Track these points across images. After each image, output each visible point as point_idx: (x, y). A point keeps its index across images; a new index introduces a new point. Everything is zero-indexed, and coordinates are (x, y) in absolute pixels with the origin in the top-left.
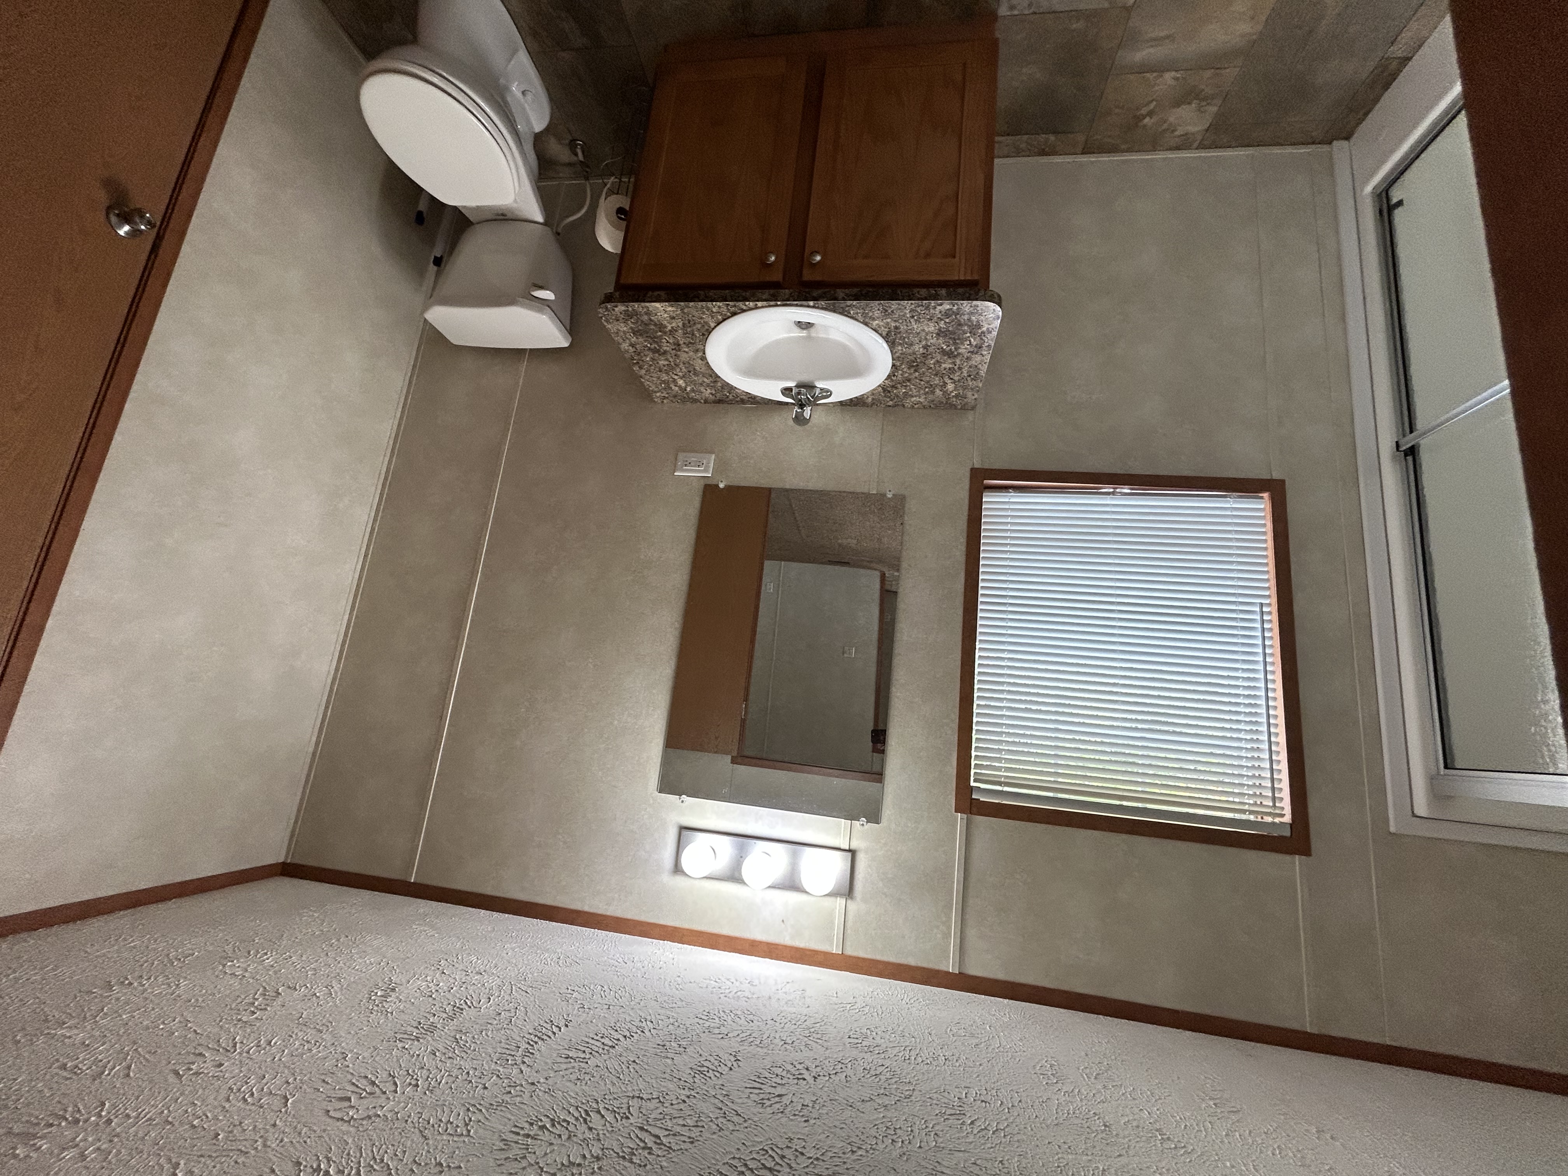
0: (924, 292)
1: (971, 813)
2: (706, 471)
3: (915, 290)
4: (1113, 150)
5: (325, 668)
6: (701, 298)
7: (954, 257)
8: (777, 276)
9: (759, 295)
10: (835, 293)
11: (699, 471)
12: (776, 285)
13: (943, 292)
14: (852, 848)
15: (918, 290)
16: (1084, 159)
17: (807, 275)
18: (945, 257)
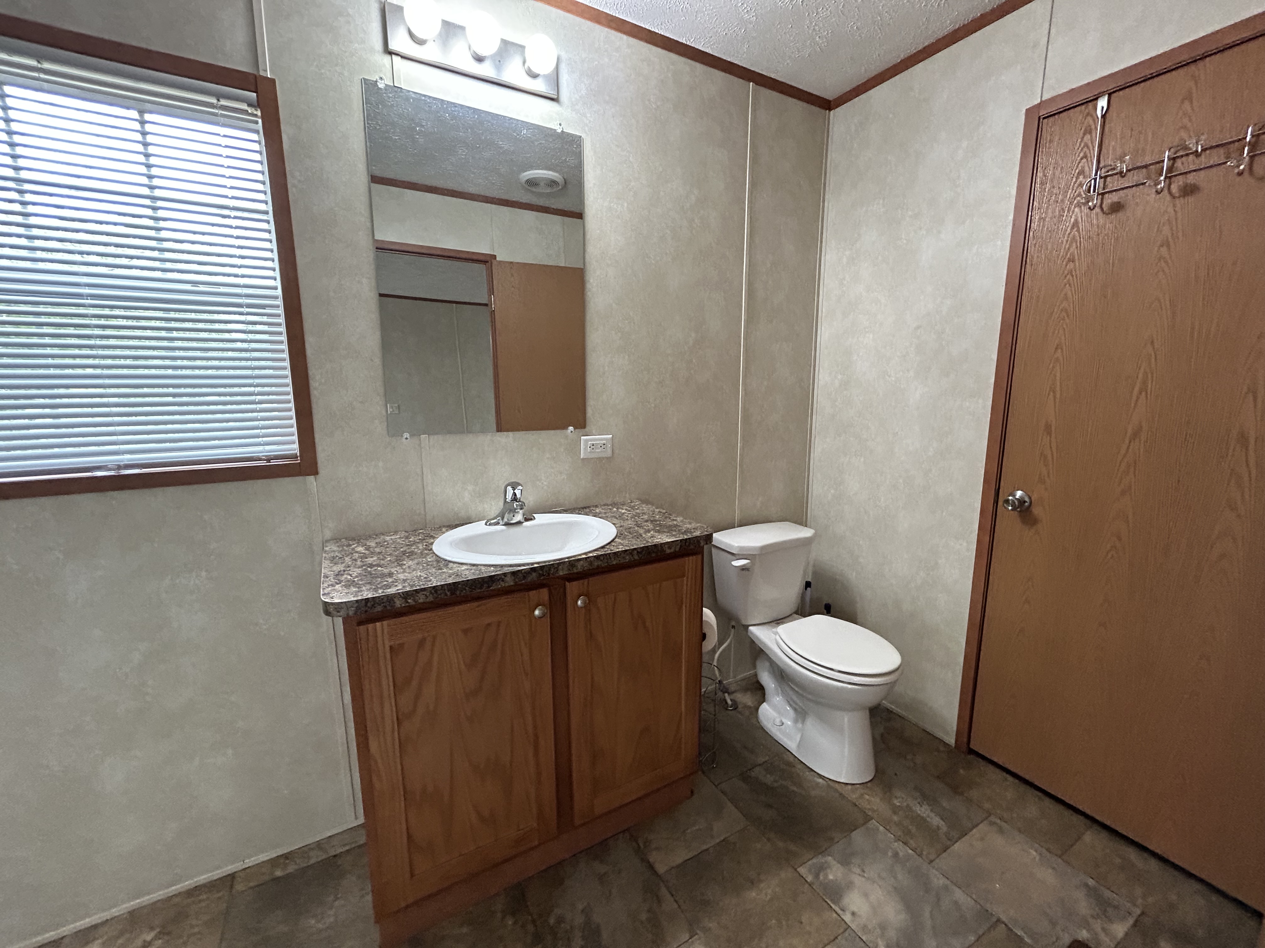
0: (421, 599)
1: (255, 76)
2: (587, 441)
3: (431, 599)
4: (192, 892)
5: (828, 257)
6: (636, 552)
7: (391, 647)
8: (572, 588)
9: (586, 564)
10: (514, 580)
11: (591, 440)
12: (570, 578)
13: (398, 603)
14: (388, 57)
15: (428, 600)
16: (230, 869)
17: (544, 593)
18: (401, 645)
